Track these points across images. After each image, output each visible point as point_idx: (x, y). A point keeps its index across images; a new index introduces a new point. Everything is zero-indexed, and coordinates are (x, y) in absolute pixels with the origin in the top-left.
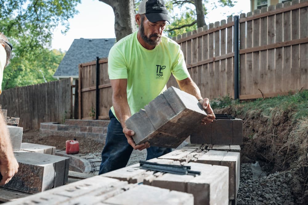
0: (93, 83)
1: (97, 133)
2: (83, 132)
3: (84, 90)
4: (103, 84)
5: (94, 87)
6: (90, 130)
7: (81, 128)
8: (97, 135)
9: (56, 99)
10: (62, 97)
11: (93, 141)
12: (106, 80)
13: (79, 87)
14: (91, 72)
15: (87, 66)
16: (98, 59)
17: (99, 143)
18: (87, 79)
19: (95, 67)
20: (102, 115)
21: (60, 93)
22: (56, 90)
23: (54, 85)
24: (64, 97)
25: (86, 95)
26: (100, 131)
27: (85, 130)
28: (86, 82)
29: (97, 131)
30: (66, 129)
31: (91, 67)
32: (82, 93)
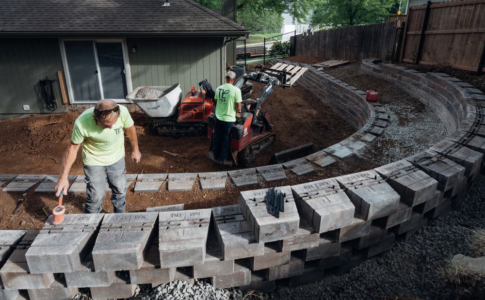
0: (420, 28)
1: (406, 83)
2: (394, 79)
3: (409, 33)
4: (430, 30)
5: (420, 32)
6: (400, 78)
7: (392, 74)
8: (405, 85)
9: (381, 39)
10: (387, 38)
11: (400, 89)
12: (434, 26)
13: (405, 30)
14: (420, 16)
15: (417, 10)
16: (430, 3)
17: (405, 93)
18: (414, 22)
19: (424, 12)
20: (424, 61)
21: (386, 34)
22: (381, 31)
23: (381, 27)
24: (388, 38)
25: (411, 39)
26: (408, 82)
27: (395, 77)
28: (413, 25)
29: (406, 81)
30: (379, 71)
31: (421, 11)
32: (407, 35)
